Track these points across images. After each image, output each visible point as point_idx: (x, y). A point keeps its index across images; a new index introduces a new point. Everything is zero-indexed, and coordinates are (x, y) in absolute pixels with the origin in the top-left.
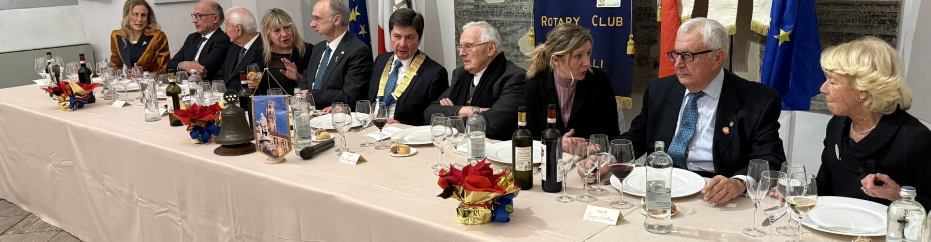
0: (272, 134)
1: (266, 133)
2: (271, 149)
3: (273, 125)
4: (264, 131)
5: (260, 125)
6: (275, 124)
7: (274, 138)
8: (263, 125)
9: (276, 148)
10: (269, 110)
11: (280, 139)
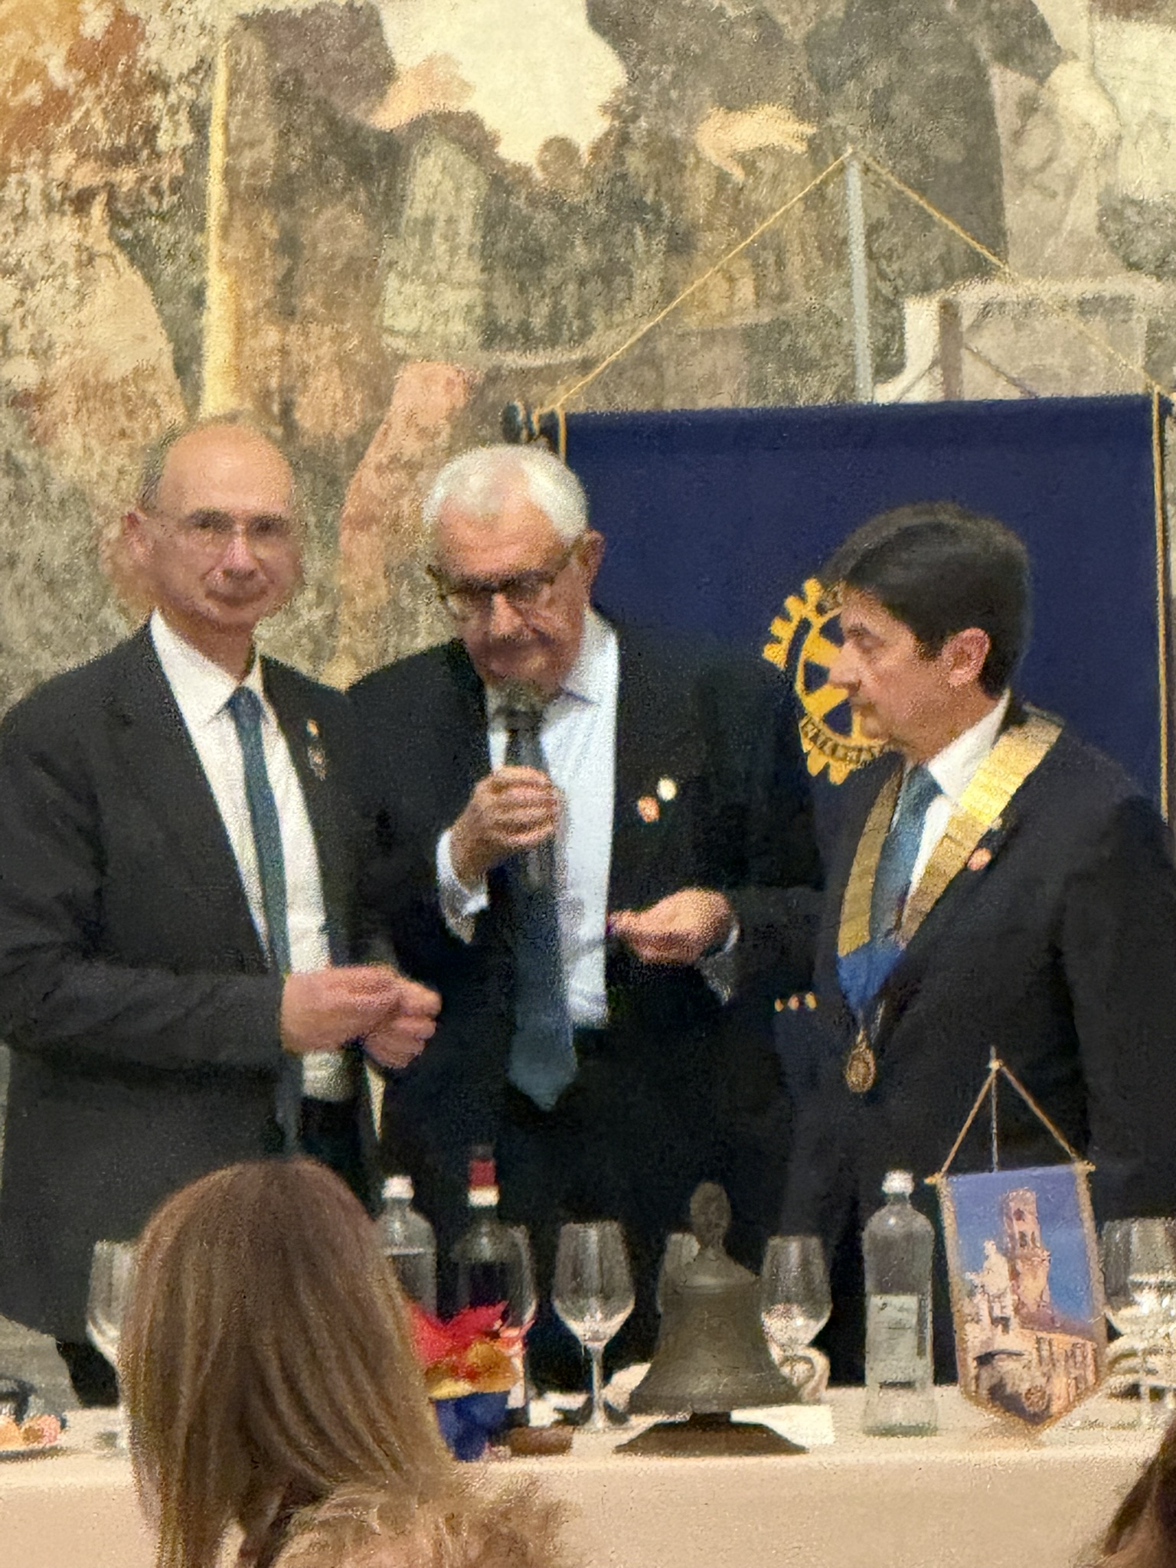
0: (1030, 1321)
1: (1003, 1322)
2: (1024, 1388)
3: (1035, 1286)
4: (997, 1313)
5: (984, 1292)
6: (1042, 1281)
7: (1038, 1341)
8: (993, 1290)
9: (1042, 1381)
10: (1018, 1227)
11: (1061, 1342)
